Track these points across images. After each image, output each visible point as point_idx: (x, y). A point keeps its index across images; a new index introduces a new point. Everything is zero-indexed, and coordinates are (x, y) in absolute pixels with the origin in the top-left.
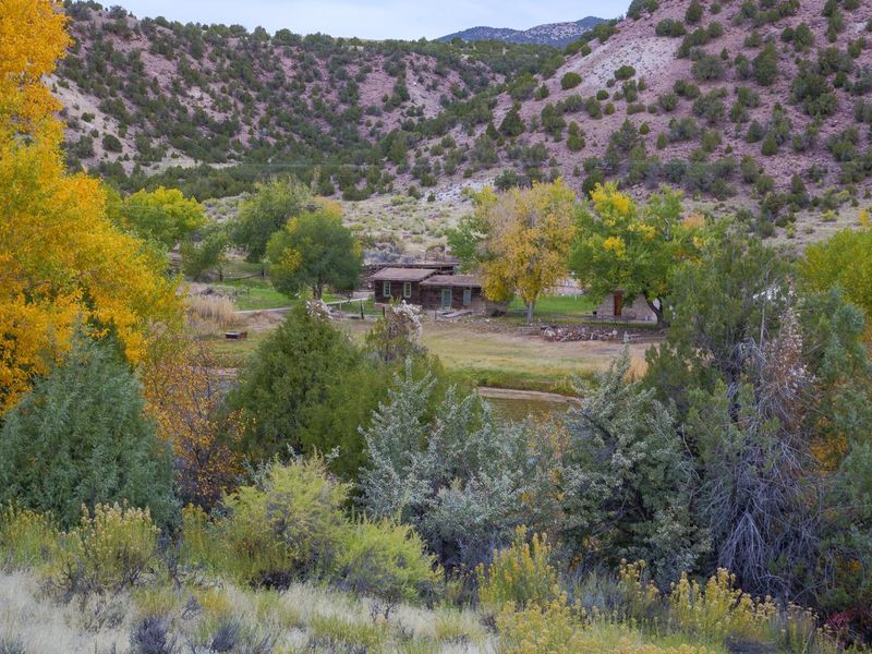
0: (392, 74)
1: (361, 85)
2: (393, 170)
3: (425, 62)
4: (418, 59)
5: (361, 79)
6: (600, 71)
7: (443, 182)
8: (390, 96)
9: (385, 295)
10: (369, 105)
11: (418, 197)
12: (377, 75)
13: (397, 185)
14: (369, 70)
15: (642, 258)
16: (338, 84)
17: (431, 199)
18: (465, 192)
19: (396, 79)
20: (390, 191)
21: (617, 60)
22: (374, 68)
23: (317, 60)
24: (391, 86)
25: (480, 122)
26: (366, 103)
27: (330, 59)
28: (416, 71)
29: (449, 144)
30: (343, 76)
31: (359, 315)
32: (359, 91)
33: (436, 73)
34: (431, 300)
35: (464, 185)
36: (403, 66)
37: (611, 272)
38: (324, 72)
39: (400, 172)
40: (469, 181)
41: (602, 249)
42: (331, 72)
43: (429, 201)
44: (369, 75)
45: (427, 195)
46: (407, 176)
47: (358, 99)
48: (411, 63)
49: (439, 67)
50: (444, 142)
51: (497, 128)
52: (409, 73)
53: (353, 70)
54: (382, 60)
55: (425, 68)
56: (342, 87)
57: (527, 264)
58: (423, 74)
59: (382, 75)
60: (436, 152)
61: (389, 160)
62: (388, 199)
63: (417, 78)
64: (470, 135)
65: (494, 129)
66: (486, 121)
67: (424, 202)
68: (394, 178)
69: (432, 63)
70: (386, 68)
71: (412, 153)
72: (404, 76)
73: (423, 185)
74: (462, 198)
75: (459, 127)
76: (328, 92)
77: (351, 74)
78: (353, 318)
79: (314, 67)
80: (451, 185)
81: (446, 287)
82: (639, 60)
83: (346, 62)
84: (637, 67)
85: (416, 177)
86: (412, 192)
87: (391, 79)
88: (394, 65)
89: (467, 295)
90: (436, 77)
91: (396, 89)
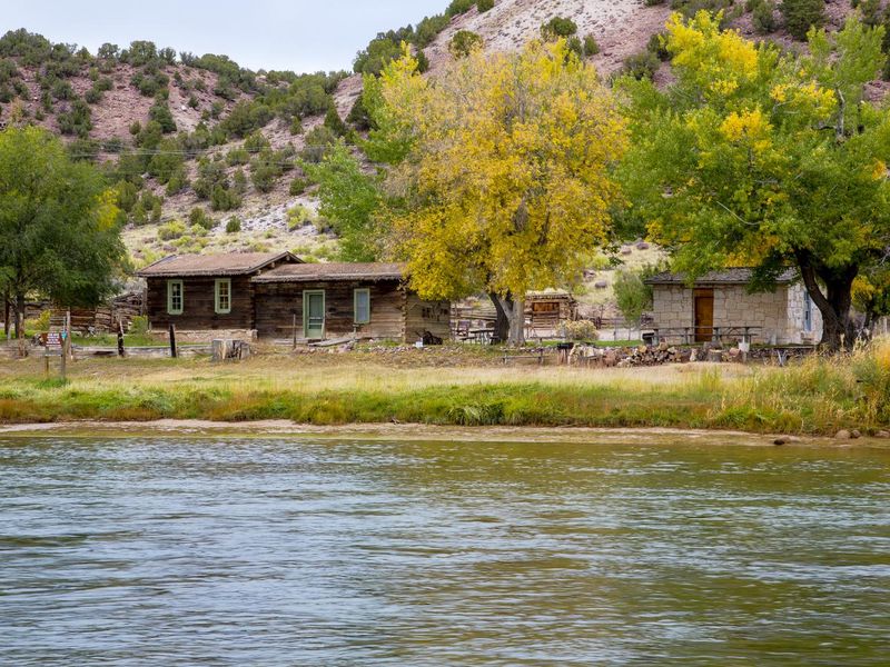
0: (147, 92)
1: (94, 108)
2: (160, 191)
3: (198, 76)
4: (188, 72)
5: (94, 99)
6: (513, 31)
7: (253, 203)
8: (143, 126)
9: (171, 311)
10: (110, 138)
11: (208, 225)
12: (121, 95)
13: (169, 211)
14: (108, 87)
15: (819, 156)
16: (57, 107)
17: (233, 228)
18: (296, 213)
19: (152, 101)
20: (156, 220)
21: (542, 14)
22: (116, 84)
23: (21, 69)
24: (145, 110)
25: (311, 113)
26: (103, 135)
27: (42, 70)
28: (185, 90)
29: (256, 147)
30: (64, 95)
31: (114, 349)
32: (92, 117)
33: (218, 94)
34: (277, 315)
35: (291, 206)
36: (163, 82)
37: (741, 194)
38: (33, 89)
39: (174, 192)
40: (299, 200)
41: (717, 137)
42: (45, 87)
43: (229, 231)
44: (107, 93)
45: (225, 222)
46: (186, 198)
47: (89, 129)
48: (178, 78)
49: (222, 84)
50: (249, 145)
51: (343, 119)
52: (175, 94)
53: (80, 86)
54: (129, 72)
55: (200, 87)
56: (63, 111)
57: (515, 203)
58: (197, 94)
59: (130, 95)
60: (236, 160)
61: (153, 175)
62: (152, 231)
63: (188, 99)
64: (295, 133)
65: (338, 120)
66: (323, 111)
67: (219, 233)
68: (162, 202)
69: (211, 81)
70: (135, 84)
71: (192, 164)
72: (166, 97)
73: (216, 209)
74: (289, 226)
75: (273, 125)
76: (41, 118)
77: (77, 92)
78: (98, 354)
79: (16, 79)
80: (268, 206)
81: (312, 283)
82: (579, 12)
83: (69, 74)
84: (579, 21)
85: (202, 196)
86: (195, 218)
87: (145, 100)
88: (148, 80)
89: (362, 300)
90: (215, 100)
91: (153, 114)
